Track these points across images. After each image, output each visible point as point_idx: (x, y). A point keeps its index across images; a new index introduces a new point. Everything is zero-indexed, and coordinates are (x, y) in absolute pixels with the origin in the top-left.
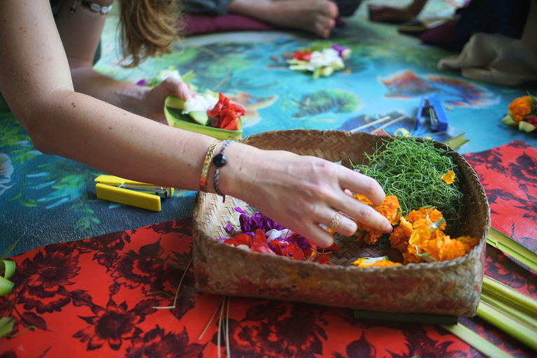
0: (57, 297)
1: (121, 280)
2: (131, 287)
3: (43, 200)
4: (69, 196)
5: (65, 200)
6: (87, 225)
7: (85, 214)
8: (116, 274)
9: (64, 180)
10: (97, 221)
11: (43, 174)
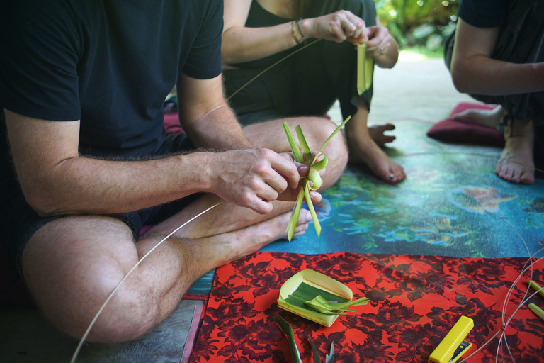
0: (347, 277)
1: (384, 277)
2: (389, 282)
3: (346, 229)
4: (362, 230)
5: (359, 232)
6: (370, 247)
7: (370, 241)
8: (382, 274)
9: (360, 221)
10: (376, 246)
11: (348, 216)
